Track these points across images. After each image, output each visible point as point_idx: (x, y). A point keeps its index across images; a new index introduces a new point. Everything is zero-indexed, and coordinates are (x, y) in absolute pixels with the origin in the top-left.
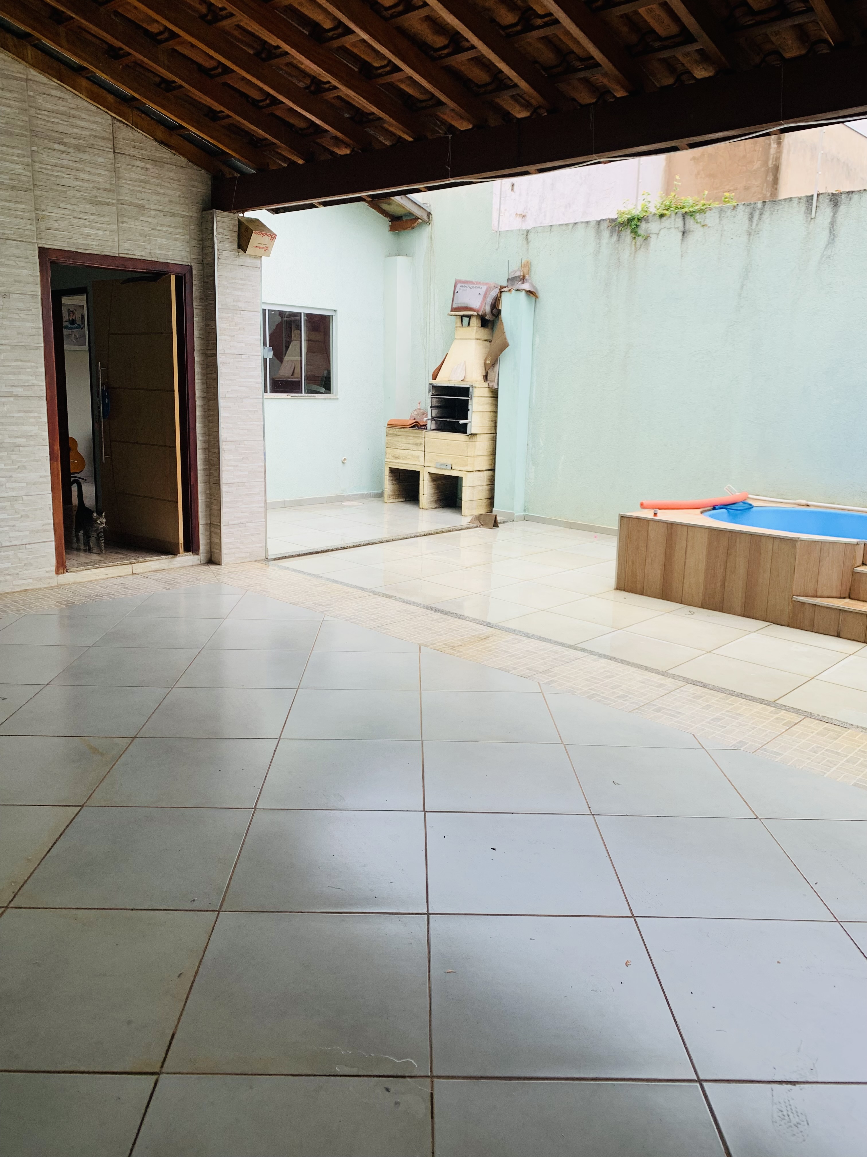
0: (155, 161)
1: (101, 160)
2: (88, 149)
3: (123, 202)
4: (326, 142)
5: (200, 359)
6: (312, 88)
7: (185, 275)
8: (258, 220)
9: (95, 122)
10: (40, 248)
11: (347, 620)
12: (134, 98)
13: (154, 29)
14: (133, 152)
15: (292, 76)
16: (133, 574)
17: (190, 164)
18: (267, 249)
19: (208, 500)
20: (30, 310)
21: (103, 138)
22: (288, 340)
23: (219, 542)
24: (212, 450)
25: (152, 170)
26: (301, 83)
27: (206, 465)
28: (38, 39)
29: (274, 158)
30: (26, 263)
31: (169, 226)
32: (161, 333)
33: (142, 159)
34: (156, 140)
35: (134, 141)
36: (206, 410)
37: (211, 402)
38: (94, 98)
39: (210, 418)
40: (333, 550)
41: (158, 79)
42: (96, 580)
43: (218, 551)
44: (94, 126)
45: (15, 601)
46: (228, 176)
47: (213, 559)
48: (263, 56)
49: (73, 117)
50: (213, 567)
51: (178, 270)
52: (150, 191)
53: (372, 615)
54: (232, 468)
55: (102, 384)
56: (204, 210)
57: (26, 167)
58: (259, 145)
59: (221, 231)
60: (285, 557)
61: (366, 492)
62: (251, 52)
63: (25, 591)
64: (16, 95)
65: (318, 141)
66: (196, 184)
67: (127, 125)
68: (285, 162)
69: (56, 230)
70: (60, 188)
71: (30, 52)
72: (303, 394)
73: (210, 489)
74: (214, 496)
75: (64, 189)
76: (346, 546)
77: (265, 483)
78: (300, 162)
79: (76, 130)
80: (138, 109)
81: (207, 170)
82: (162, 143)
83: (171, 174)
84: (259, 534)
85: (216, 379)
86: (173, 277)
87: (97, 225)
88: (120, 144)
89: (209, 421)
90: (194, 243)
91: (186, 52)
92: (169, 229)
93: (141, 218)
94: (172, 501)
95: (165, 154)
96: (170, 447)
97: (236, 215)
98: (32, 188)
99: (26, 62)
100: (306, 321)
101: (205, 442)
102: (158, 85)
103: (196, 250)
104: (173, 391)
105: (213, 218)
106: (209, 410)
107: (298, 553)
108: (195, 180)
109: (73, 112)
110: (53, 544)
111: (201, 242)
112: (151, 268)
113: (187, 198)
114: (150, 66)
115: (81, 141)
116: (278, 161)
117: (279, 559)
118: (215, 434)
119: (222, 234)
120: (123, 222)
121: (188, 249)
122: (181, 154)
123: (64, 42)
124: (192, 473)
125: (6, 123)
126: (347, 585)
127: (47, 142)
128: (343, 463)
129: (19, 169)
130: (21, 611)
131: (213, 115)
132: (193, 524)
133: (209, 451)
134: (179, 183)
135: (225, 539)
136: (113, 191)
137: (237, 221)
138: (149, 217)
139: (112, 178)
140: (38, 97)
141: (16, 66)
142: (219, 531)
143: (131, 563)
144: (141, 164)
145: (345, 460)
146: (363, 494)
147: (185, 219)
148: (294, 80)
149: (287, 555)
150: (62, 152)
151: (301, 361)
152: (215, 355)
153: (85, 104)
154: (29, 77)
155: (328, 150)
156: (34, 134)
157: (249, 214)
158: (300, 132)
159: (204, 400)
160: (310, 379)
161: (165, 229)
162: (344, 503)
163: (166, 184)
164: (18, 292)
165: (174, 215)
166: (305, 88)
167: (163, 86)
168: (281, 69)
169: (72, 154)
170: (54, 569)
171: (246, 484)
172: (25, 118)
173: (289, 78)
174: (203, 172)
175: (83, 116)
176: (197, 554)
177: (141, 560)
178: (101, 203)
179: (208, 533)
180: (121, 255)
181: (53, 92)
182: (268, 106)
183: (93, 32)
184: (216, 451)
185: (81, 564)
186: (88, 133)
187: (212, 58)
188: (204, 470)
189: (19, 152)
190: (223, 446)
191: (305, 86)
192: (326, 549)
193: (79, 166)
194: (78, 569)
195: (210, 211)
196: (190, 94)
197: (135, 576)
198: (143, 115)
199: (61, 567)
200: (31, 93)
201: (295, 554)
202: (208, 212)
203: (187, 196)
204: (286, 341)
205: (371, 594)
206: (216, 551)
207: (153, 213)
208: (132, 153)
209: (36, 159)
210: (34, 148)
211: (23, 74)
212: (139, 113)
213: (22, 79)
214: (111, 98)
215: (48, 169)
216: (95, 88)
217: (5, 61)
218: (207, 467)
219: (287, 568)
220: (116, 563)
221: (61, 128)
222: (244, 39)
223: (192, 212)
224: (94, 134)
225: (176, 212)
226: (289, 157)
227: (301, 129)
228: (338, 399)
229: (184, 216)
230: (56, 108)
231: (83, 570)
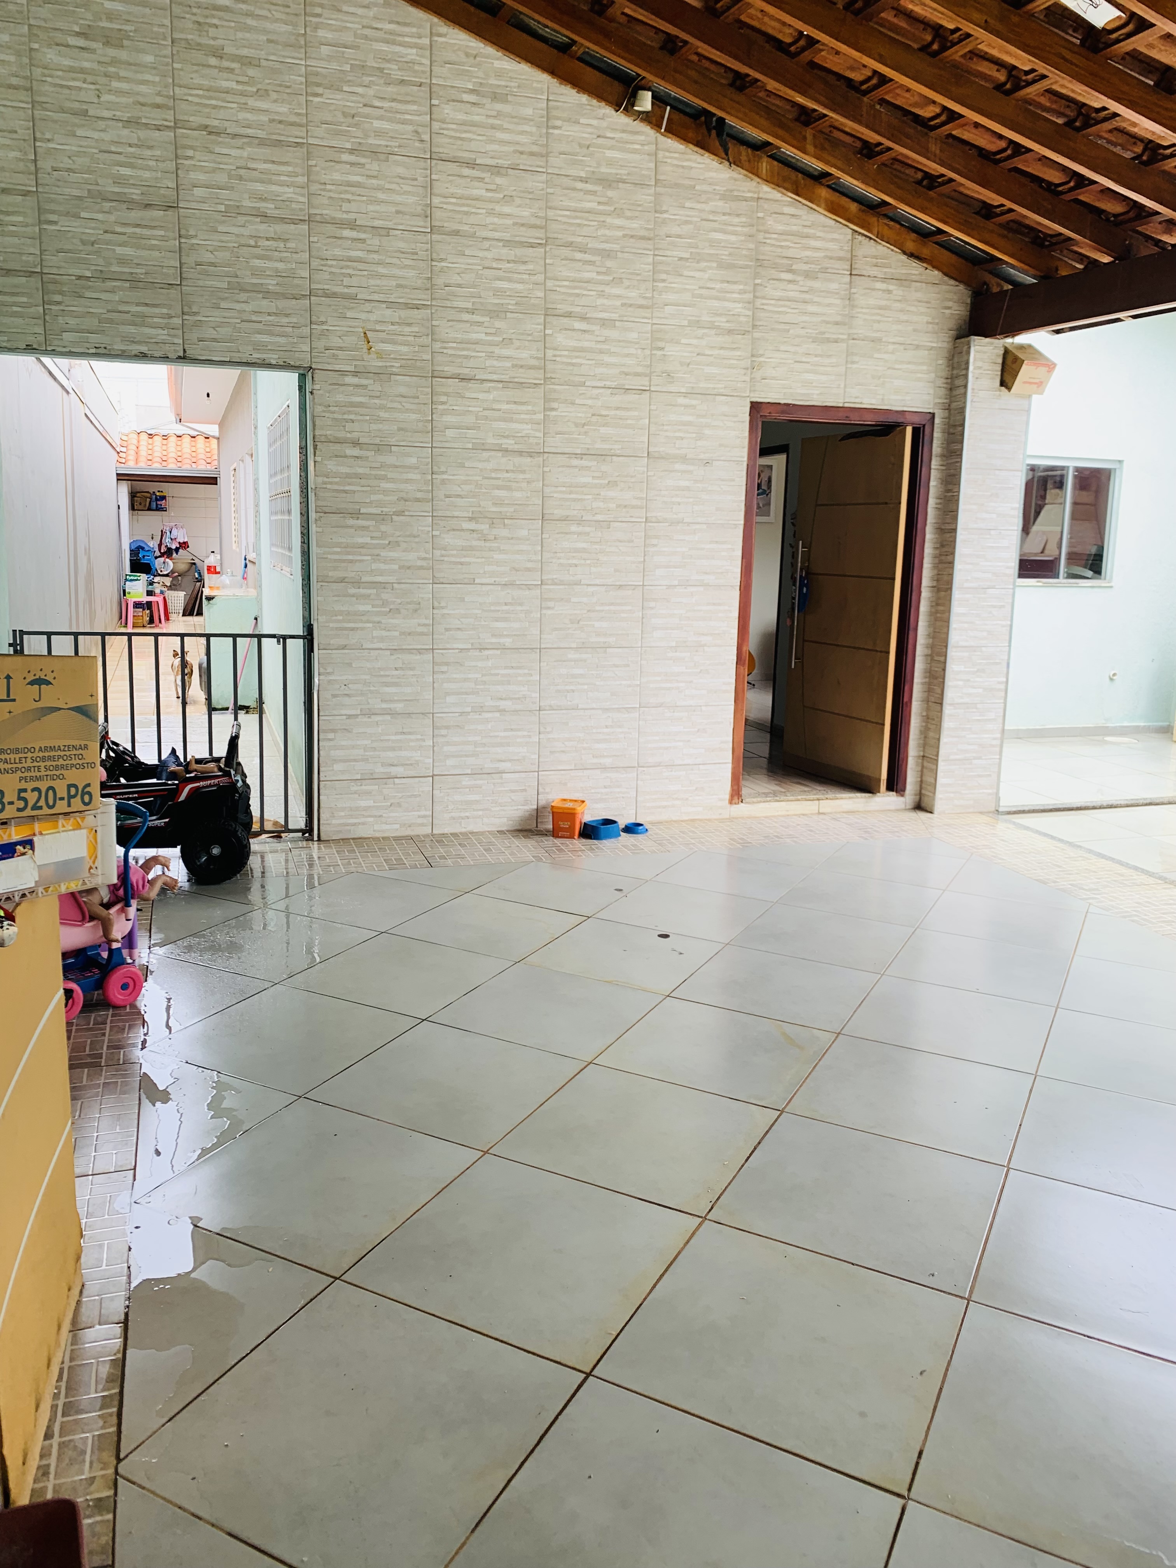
0: (900, 280)
1: (834, 286)
2: (820, 275)
3: (855, 336)
4: (1152, 229)
5: (933, 536)
6: (1145, 158)
7: (924, 426)
8: (1030, 346)
9: (833, 240)
10: (752, 403)
11: (1125, 917)
12: (884, 203)
13: (927, 112)
14: (874, 272)
15: (1115, 145)
16: (819, 813)
17: (946, 278)
18: (1040, 385)
19: (924, 724)
20: (734, 480)
21: (840, 259)
22: (1040, 502)
23: (933, 781)
24: (936, 658)
25: (895, 292)
26: (1129, 152)
27: (926, 677)
28: (778, 148)
29: (1066, 259)
30: (735, 422)
31: (909, 363)
32: (886, 503)
33: (884, 280)
34: (904, 253)
35: (876, 257)
36: (934, 604)
37: (942, 594)
38: (834, 209)
39: (939, 615)
40: (1094, 808)
41: (919, 175)
42: (774, 816)
43: (931, 794)
44: (831, 245)
45: (683, 833)
46: (995, 290)
47: (923, 805)
48: (1077, 124)
49: (807, 237)
50: (922, 815)
51: (917, 420)
52: (890, 319)
53: (1164, 914)
54: (961, 683)
55: (801, 570)
56: (958, 337)
57: (746, 305)
58: (1047, 243)
59: (980, 364)
60: (1023, 812)
61: (1142, 724)
62: (1060, 121)
63: (693, 820)
64: (744, 220)
65: (1139, 229)
66: (950, 304)
67: (871, 238)
68: (1081, 263)
69: (773, 378)
70: (782, 326)
71: (765, 164)
72: (1062, 580)
73: (928, 709)
74: (933, 719)
75: (787, 327)
76: (1115, 803)
77: (1005, 706)
78: (1106, 259)
79: (808, 253)
80: (886, 216)
81: (967, 284)
82: (911, 255)
83: (919, 295)
84: (990, 775)
85: (952, 563)
86: (909, 431)
87: (822, 368)
88: (859, 265)
89: (936, 620)
90: (940, 382)
91: (966, 135)
92: (909, 366)
93: (876, 355)
94: (877, 723)
95: (915, 268)
96: (881, 652)
97: (1001, 341)
98: (750, 329)
99: (758, 177)
100: (1075, 477)
101: (927, 646)
102: (919, 183)
103: (942, 392)
104: (893, 579)
105: (969, 348)
106: (937, 604)
107: (1042, 808)
108: (950, 300)
109: (806, 230)
110: (730, 766)
111: (949, 381)
112: (882, 418)
113: (937, 324)
114: (914, 160)
115: (813, 266)
116: (1070, 262)
117: (1015, 813)
118: (943, 636)
119: (980, 368)
120: (853, 363)
121: (932, 391)
122: (934, 267)
123: (810, 148)
124: (906, 688)
125: (730, 254)
126: (1121, 863)
127: (773, 271)
128: (1111, 679)
129: (738, 308)
130: (691, 846)
131: (987, 211)
132: (901, 756)
133: (932, 660)
134: (929, 305)
135: (941, 780)
136: (844, 324)
137: (1003, 349)
138: (886, 353)
139: (845, 307)
140: (767, 218)
141: (748, 184)
142: (934, 767)
143: (818, 800)
144: (883, 286)
145: (1114, 675)
146: (1138, 727)
147: (932, 352)
148: (1118, 150)
149: (1026, 809)
150: (790, 281)
151: (1062, 532)
152: (955, 530)
153: (822, 218)
154: (761, 196)
155: (1152, 238)
156: (759, 263)
157: (1022, 339)
158: (1112, 219)
159: (932, 592)
160: (1073, 558)
161: (905, 366)
162: (1108, 739)
163: (913, 309)
164: (722, 458)
165: (917, 347)
166: (1134, 159)
167: (925, 183)
168: (1101, 137)
169: (801, 283)
170: (727, 797)
171: (979, 706)
172: (752, 246)
173: (1112, 148)
174: (962, 287)
175: (819, 234)
176: (902, 796)
177: (830, 795)
178: (828, 340)
179: (919, 769)
180: (846, 405)
181: (787, 210)
182: (1071, 190)
183: (847, 129)
184: (942, 659)
185: (759, 794)
186: (823, 254)
187: (1001, 137)
188: (923, 684)
189: (741, 287)
190: (952, 653)
191: (1133, 155)
192: (1083, 804)
193: (807, 296)
194: (755, 800)
195: (966, 339)
196: (962, 189)
197: (821, 816)
198: (892, 223)
199: (736, 795)
200: (760, 215)
201: (1037, 808)
202: (963, 340)
203: (937, 321)
204: (1036, 504)
205: (1160, 882)
206: (927, 793)
207: (891, 347)
208: (872, 273)
209: (757, 294)
210: (758, 281)
211: (755, 192)
212: (886, 221)
213: (752, 199)
214: (854, 207)
215: (771, 305)
216: (835, 197)
217: (736, 180)
218: (927, 680)
219: (1027, 828)
220: (799, 797)
221: (790, 253)
222: (1054, 106)
223: (941, 342)
224: (829, 254)
225: (922, 344)
226: (1088, 254)
227: (1115, 216)
228: (1111, 587)
229: (932, 348)
230: (788, 228)
231: (761, 802)
